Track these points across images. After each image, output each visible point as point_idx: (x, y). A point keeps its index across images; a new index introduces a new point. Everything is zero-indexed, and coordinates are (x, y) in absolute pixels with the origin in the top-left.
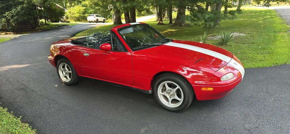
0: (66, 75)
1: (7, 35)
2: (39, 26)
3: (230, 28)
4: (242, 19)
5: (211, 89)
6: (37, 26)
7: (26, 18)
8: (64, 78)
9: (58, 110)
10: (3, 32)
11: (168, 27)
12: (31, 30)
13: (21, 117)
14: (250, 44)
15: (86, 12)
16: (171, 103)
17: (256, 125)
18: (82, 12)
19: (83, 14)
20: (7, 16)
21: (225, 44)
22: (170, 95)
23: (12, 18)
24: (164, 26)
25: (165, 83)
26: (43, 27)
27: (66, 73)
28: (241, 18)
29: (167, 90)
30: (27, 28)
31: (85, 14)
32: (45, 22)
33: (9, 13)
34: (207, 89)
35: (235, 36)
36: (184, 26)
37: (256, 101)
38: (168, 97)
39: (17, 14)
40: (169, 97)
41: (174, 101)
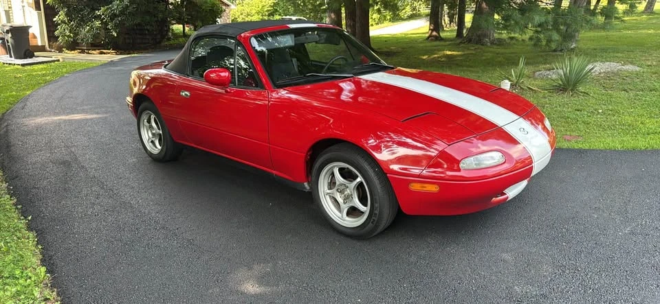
0: (153, 139)
1: (103, 55)
2: (169, 39)
3: (604, 50)
4: (652, 31)
5: (433, 188)
6: (164, 38)
7: (138, 21)
8: (151, 144)
9: (107, 210)
10: (95, 50)
11: (449, 45)
12: (153, 47)
13: (30, 218)
14: (642, 91)
15: (276, 10)
16: (347, 215)
17: (545, 290)
18: (267, 11)
19: (269, 15)
20: (103, 14)
21: (572, 90)
22: (343, 195)
23: (112, 20)
24: (442, 43)
25: (334, 166)
26: (176, 42)
27: (153, 134)
28: (649, 29)
29: (337, 183)
30: (145, 43)
31: (273, 16)
32: (182, 29)
33: (108, 9)
34: (425, 187)
35: (608, 72)
36: (489, 44)
37: (576, 232)
38: (340, 200)
39: (122, 13)
40: (342, 201)
41: (353, 212)
